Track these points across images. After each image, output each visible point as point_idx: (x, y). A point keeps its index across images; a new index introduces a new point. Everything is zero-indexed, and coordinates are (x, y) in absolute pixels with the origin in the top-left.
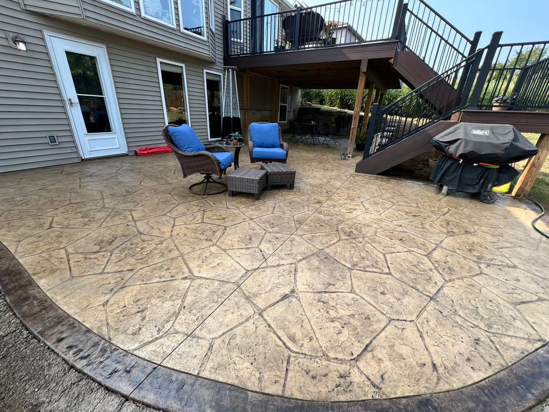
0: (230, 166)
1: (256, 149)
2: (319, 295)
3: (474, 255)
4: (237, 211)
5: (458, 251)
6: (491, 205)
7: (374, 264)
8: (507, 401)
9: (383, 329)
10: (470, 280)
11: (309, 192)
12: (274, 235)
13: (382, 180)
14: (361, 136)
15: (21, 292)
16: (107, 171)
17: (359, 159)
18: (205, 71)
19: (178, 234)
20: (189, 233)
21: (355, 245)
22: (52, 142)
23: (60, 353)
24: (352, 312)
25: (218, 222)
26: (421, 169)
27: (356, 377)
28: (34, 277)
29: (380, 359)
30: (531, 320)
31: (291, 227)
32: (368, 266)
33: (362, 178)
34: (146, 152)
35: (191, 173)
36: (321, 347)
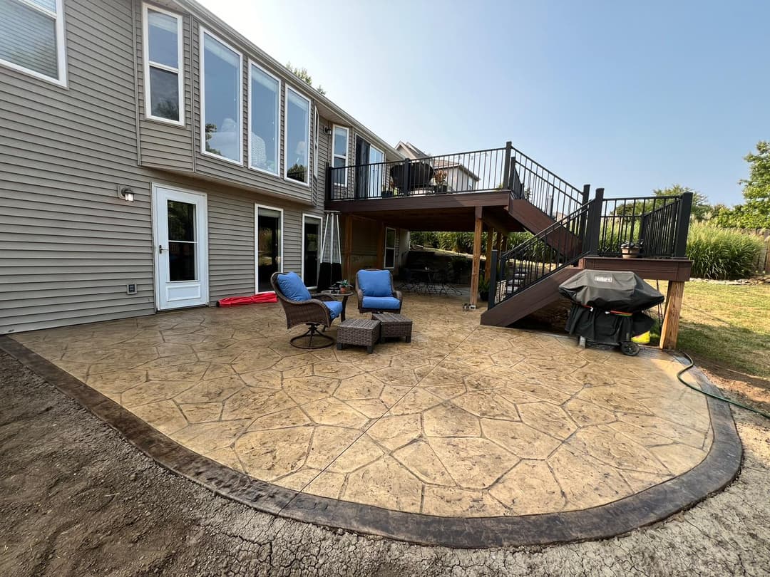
0: (338, 317)
1: (366, 298)
2: (448, 439)
3: (611, 405)
4: (349, 365)
5: (594, 401)
6: (635, 358)
7: (504, 413)
8: (630, 518)
9: (514, 466)
10: (604, 426)
11: (429, 345)
12: (394, 387)
13: (512, 333)
14: (485, 283)
15: (144, 436)
16: (189, 324)
17: (484, 309)
18: (304, 215)
19: (289, 387)
20: (301, 385)
21: (483, 397)
22: (130, 291)
23: (202, 484)
24: (482, 453)
25: (330, 375)
26: (559, 321)
27: (488, 501)
28: (152, 425)
29: (510, 488)
30: (662, 459)
31: (412, 380)
32: (497, 415)
33: (488, 331)
34: (229, 303)
35: (297, 323)
36: (454, 480)
